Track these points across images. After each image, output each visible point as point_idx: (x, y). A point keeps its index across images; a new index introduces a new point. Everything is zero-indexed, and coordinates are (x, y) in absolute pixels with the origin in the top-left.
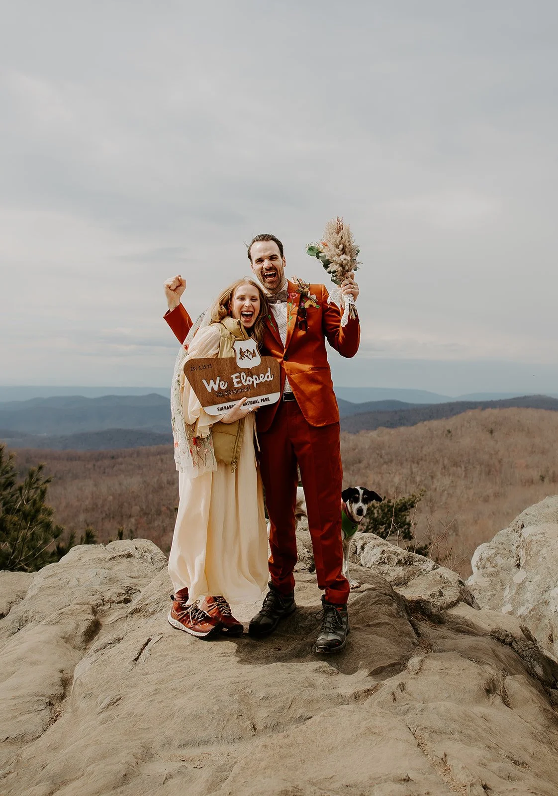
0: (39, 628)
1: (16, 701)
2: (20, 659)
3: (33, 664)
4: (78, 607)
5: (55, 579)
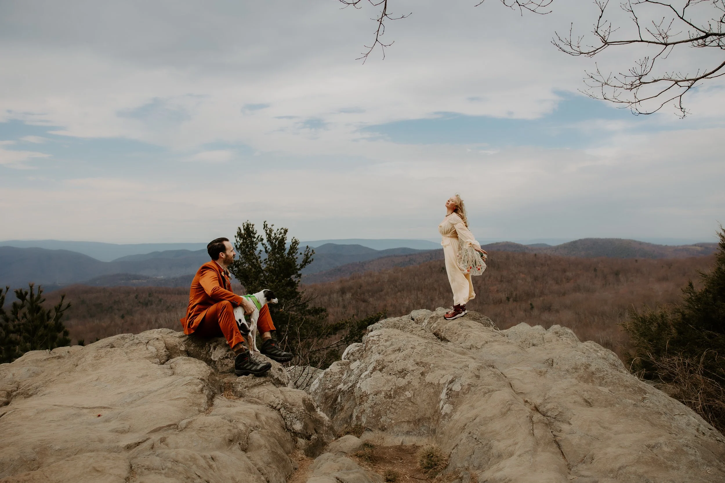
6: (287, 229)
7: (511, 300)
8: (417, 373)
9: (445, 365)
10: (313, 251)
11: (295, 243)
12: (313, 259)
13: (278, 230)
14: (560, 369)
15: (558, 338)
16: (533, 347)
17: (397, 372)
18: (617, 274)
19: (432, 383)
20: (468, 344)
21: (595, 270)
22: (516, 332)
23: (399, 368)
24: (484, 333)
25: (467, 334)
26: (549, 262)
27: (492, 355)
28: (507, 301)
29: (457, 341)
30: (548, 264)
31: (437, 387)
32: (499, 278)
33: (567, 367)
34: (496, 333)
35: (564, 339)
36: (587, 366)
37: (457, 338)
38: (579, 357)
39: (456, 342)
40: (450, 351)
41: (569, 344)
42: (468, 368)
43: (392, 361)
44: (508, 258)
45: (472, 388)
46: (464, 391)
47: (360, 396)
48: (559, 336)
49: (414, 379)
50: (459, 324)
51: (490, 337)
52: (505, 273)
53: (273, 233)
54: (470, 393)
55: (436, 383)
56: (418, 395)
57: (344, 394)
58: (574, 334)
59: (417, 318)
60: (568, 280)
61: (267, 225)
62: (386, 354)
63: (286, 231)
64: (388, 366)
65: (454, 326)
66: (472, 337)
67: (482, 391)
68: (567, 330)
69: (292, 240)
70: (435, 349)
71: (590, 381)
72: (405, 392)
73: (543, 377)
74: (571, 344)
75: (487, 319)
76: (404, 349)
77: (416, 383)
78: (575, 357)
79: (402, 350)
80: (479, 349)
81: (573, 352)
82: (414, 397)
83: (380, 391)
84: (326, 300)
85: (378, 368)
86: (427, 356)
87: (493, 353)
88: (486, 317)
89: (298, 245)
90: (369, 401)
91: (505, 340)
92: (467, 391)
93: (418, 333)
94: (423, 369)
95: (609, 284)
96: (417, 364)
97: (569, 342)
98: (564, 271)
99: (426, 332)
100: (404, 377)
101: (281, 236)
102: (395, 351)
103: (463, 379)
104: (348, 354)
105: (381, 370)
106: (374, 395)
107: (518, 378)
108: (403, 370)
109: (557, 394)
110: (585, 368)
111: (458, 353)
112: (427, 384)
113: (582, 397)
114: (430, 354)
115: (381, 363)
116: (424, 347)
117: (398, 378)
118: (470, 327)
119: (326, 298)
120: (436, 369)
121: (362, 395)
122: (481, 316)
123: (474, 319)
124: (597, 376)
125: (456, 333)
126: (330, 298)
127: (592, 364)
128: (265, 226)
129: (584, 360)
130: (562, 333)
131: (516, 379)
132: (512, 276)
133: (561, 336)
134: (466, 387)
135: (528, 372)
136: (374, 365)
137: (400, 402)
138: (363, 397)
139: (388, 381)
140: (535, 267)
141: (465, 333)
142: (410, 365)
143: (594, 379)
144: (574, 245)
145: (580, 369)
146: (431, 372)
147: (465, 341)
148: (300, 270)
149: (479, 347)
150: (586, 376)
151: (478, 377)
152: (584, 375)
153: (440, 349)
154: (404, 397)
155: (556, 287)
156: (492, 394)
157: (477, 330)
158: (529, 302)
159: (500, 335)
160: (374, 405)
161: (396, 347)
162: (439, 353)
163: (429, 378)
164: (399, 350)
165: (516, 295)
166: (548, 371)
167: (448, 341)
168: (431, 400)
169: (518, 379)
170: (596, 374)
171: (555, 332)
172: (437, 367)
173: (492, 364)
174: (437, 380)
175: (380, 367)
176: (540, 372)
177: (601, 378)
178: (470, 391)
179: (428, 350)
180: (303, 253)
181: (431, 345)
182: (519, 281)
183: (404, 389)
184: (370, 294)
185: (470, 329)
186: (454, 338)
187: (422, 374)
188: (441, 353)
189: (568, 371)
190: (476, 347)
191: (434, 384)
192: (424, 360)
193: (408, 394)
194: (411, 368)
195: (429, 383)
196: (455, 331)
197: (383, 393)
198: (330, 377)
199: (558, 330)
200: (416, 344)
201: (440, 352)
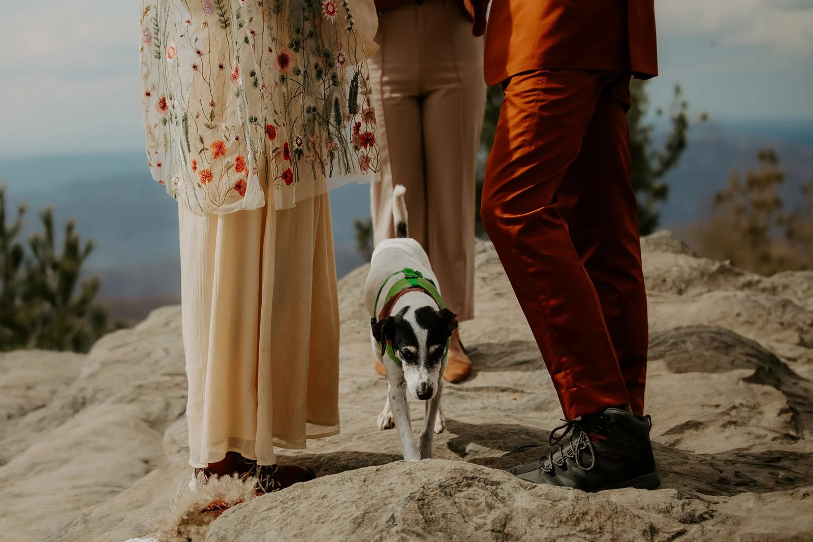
0: (104, 407)
1: (78, 491)
2: (78, 444)
3: (100, 450)
4: (167, 378)
5: (128, 349)
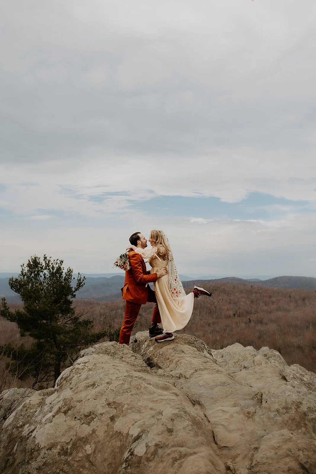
6: (62, 260)
7: (236, 316)
8: (106, 418)
9: (142, 406)
10: (84, 277)
11: (70, 271)
12: (84, 283)
13: (54, 261)
14: (269, 409)
15: (267, 360)
16: (245, 369)
17: (83, 416)
18: (304, 300)
19: (120, 432)
20: (178, 371)
21: (290, 297)
22: (230, 353)
23: (86, 411)
24: (195, 359)
25: (179, 360)
26: (261, 291)
27: (200, 386)
28: (234, 316)
29: (168, 368)
30: (260, 293)
31: (125, 439)
32: (229, 301)
33: (276, 406)
34: (208, 360)
35: (273, 361)
36: (298, 405)
37: (168, 364)
38: (289, 393)
39: (166, 369)
40: (151, 386)
41: (277, 366)
42: (162, 415)
43: (82, 401)
44: (234, 288)
45: (160, 451)
46: (149, 456)
47: (32, 449)
48: (267, 359)
49: (101, 426)
50: (173, 348)
51: (201, 363)
52: (232, 298)
53: (51, 263)
54: (155, 459)
55: (125, 432)
56: (99, 451)
57: (21, 442)
58: (281, 356)
59: (140, 340)
60: (273, 303)
61: (46, 257)
62: (76, 391)
63: (62, 262)
64: (75, 407)
65: (167, 351)
66: (183, 363)
67: (171, 456)
68: (275, 352)
69: (68, 269)
70: (134, 384)
71: (303, 425)
72: (85, 445)
73: (251, 420)
74: (279, 366)
75: (202, 343)
76: (99, 385)
77: (101, 434)
78: (285, 393)
79: (96, 386)
80: (188, 378)
81: (283, 386)
82: (94, 454)
83: (57, 443)
84: (113, 314)
85: (63, 410)
86: (123, 393)
87: (201, 385)
88: (201, 341)
89: (72, 273)
90: (39, 459)
91: (214, 368)
92: (153, 456)
93: (128, 360)
94: (114, 412)
95: (299, 306)
96: (109, 404)
97: (277, 365)
98: (270, 297)
99: (136, 358)
100: (89, 424)
101: (57, 265)
102: (89, 386)
103: (151, 436)
104: (61, 379)
105: (65, 413)
106: (47, 450)
107: (223, 423)
108: (90, 413)
109: (267, 458)
110: (296, 407)
111: (160, 387)
112: (115, 434)
113: (298, 460)
114: (126, 391)
115: (68, 403)
116: (121, 382)
117: (83, 424)
118: (183, 352)
119: (114, 312)
120: (129, 411)
121: (33, 449)
122: (197, 339)
123: (190, 343)
124: (310, 417)
125: (168, 359)
126: (116, 312)
127: (303, 402)
128: (45, 258)
129: (295, 397)
130: (271, 356)
131: (221, 425)
132: (236, 300)
133: (269, 359)
134: (152, 449)
135: (235, 415)
136: (58, 406)
137: (76, 461)
138: (34, 452)
139: (70, 428)
140: (252, 294)
141: (177, 359)
142: (100, 406)
143: (307, 422)
144: (276, 280)
145: (291, 408)
146: (123, 416)
147: (176, 368)
148: (75, 292)
149: (188, 376)
150: (297, 418)
151: (170, 431)
152: (296, 417)
153: (140, 384)
154: (83, 453)
155: (265, 308)
156: (183, 462)
157: (189, 355)
158: (248, 317)
159: (211, 362)
160: (43, 465)
161: (90, 381)
162: (138, 389)
163: (118, 425)
164: (94, 385)
165: (240, 312)
166: (257, 411)
167: (160, 368)
168: (115, 458)
169: (223, 425)
170: (308, 416)
171: (264, 355)
172: (131, 409)
173: (197, 400)
174: (127, 428)
175: (66, 408)
176: (248, 413)
177: (314, 421)
178: (156, 457)
179: (126, 386)
180: (76, 278)
181: (130, 379)
182: (241, 303)
183: (85, 440)
184: (143, 310)
185: (183, 355)
186: (166, 364)
187: (112, 419)
188: (140, 389)
189: (278, 411)
190: (185, 377)
191: (122, 435)
192: (119, 399)
193: (89, 449)
194: (101, 411)
195: (117, 432)
196: (167, 357)
197: (59, 447)
198: (26, 410)
199: (267, 353)
200: (114, 378)
201: (139, 387)
